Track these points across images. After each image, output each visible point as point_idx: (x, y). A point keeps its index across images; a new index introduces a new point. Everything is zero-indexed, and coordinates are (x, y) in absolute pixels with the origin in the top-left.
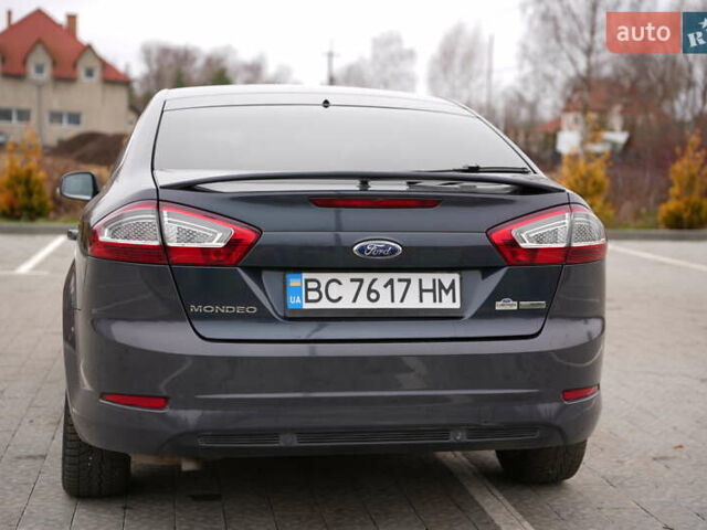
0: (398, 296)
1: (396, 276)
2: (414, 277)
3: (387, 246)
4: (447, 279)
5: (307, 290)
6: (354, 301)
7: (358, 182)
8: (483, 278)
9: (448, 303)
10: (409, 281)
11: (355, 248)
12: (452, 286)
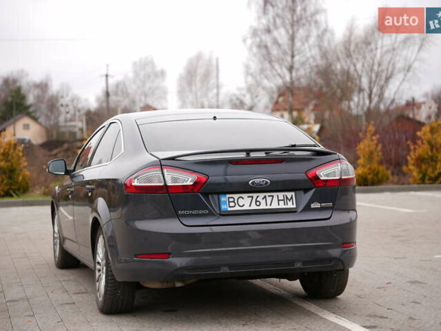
0: (269, 204)
1: (267, 194)
2: (275, 194)
3: (263, 181)
4: (289, 194)
5: (229, 202)
6: (250, 206)
7: (245, 153)
8: (305, 193)
9: (291, 205)
10: (273, 196)
11: (250, 182)
12: (292, 198)
